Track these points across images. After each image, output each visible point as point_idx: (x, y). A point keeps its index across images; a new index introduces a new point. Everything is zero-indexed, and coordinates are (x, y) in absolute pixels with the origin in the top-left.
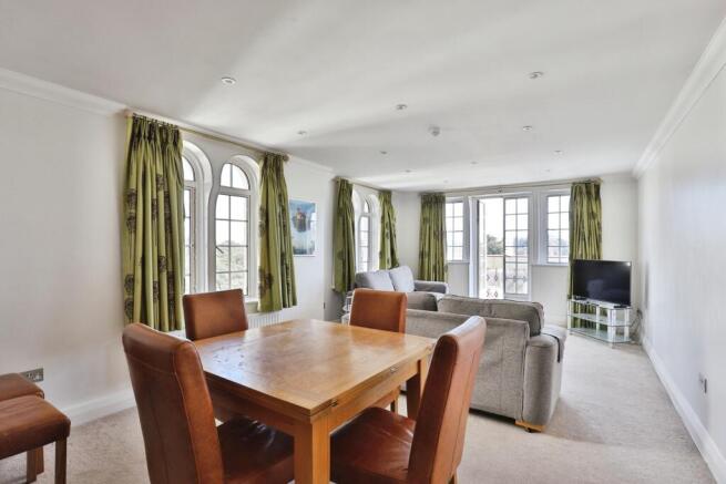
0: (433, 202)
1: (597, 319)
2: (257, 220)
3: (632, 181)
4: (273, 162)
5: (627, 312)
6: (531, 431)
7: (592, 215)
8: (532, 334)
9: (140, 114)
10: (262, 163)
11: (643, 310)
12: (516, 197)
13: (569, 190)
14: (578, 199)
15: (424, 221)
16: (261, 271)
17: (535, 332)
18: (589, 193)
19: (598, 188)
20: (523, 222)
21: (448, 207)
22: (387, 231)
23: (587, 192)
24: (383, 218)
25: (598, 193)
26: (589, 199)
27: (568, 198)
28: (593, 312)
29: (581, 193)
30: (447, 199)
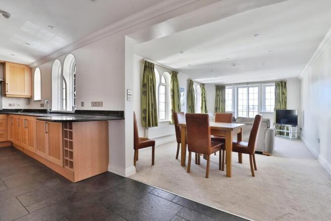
0: (220, 88)
1: (285, 131)
2: (170, 94)
3: (299, 81)
4: (174, 74)
5: (296, 128)
6: (267, 155)
7: (283, 94)
8: (268, 128)
9: (146, 60)
10: (172, 74)
11: (302, 128)
12: (253, 87)
13: (274, 84)
14: (278, 87)
15: (217, 95)
16: (172, 110)
17: (268, 127)
18: (282, 85)
19: (285, 83)
20: (256, 96)
21: (227, 90)
22: (204, 99)
23: (281, 85)
24: (202, 94)
25: (285, 85)
26: (282, 88)
27: (274, 87)
28: (283, 129)
29: (279, 85)
30: (226, 87)
